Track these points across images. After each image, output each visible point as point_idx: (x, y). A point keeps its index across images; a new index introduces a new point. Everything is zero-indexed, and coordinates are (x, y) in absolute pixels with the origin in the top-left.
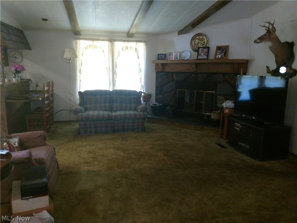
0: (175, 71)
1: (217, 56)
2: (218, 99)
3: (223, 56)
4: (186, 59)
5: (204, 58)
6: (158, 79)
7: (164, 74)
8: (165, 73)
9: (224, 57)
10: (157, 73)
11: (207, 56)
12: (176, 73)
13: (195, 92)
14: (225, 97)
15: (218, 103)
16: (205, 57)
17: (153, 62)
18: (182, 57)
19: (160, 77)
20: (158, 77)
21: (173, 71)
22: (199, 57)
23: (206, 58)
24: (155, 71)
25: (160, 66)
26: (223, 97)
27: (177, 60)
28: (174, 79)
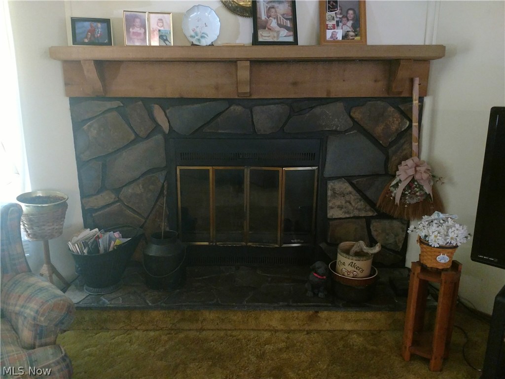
0: (158, 93)
1: (329, 33)
2: (329, 193)
3: (352, 33)
4: (205, 42)
5: (281, 40)
6: (85, 127)
7: (109, 105)
8: (115, 104)
9: (356, 35)
10: (75, 102)
11: (292, 33)
12: (166, 103)
13: (247, 172)
14: (352, 184)
15: (330, 204)
16: (285, 36)
17: (53, 53)
18: (188, 35)
19: (90, 119)
20: (85, 121)
21: (149, 94)
22: (263, 36)
23: (291, 39)
24: (67, 95)
25: (92, 74)
26: (347, 184)
27: (167, 47)
28: (157, 127)
